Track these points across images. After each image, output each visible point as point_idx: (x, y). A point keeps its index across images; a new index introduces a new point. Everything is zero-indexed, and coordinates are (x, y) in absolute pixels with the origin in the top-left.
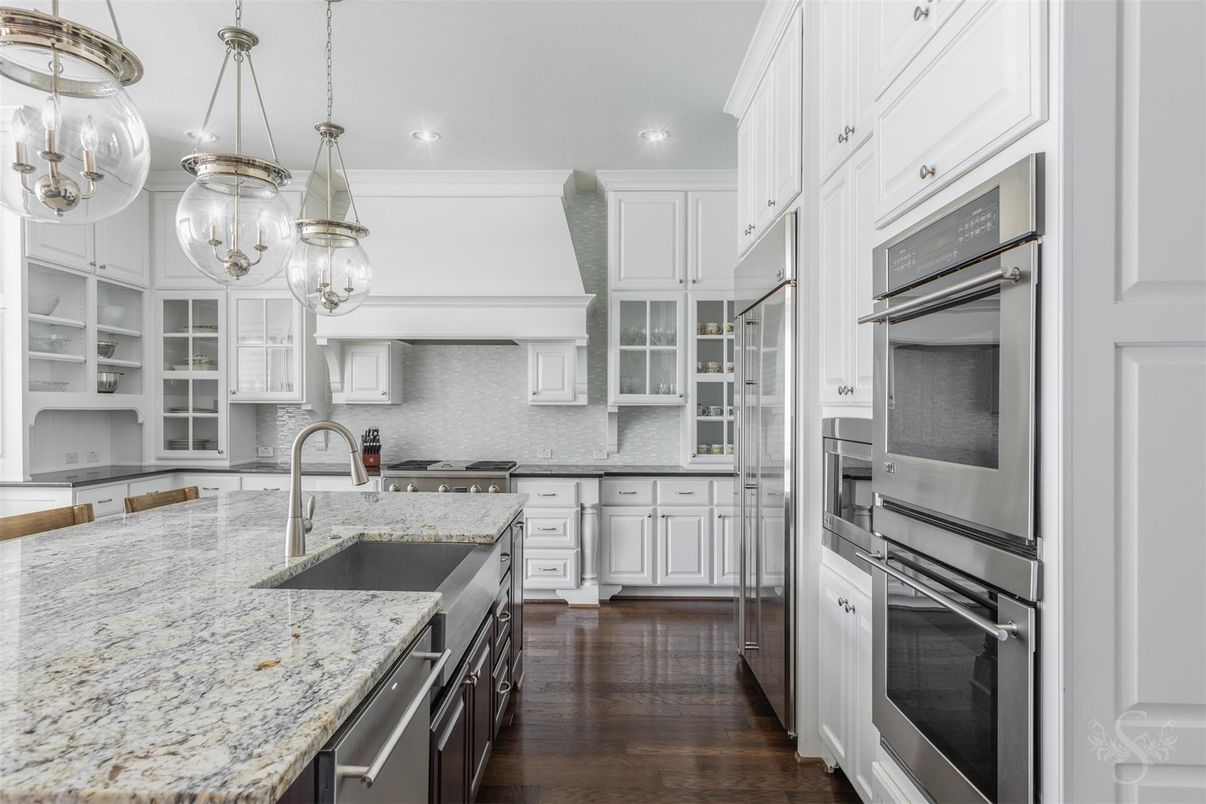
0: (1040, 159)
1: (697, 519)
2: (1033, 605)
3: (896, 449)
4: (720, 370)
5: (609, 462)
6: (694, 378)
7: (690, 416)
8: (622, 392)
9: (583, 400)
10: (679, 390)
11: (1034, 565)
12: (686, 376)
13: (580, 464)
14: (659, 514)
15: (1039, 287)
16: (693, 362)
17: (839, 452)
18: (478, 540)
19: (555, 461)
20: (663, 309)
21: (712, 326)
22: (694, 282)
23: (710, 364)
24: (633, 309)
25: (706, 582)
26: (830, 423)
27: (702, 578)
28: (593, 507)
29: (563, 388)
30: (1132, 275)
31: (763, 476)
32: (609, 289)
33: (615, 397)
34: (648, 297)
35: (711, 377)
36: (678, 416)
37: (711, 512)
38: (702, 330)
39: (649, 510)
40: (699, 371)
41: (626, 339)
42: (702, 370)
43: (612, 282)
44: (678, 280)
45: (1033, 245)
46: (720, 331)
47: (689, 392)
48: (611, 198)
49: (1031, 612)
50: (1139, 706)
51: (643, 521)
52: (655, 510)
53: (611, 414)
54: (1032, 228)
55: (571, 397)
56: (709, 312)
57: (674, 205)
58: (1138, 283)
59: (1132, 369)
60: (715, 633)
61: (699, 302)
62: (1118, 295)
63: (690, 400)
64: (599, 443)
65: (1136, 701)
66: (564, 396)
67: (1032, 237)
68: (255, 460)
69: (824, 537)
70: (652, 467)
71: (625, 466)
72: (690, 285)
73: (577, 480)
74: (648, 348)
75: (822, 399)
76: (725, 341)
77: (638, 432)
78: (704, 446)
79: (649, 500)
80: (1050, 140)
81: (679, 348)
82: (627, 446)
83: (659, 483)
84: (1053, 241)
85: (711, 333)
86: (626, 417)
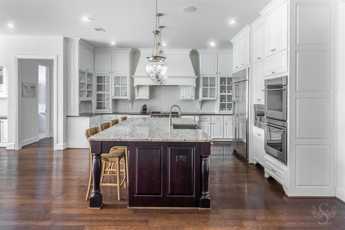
0: (287, 76)
1: (220, 124)
2: (286, 127)
3: (268, 109)
4: (225, 92)
5: (199, 112)
6: (219, 94)
7: (218, 102)
8: (203, 97)
9: (194, 98)
10: (216, 97)
11: (286, 123)
12: (218, 93)
13: (192, 112)
14: (212, 123)
15: (287, 91)
16: (219, 90)
17: (256, 110)
18: (194, 125)
19: (186, 112)
20: (213, 79)
21: (223, 83)
22: (219, 73)
23: (223, 91)
24: (205, 79)
25: (223, 138)
26: (255, 105)
27: (222, 137)
28: (198, 122)
29: (189, 96)
30: (297, 90)
31: (240, 115)
32: (200, 75)
33: (201, 98)
34: (209, 76)
35: (223, 94)
36: (215, 102)
37: (224, 123)
38: (221, 83)
39: (210, 122)
40: (220, 92)
41: (204, 85)
42: (221, 92)
43: (201, 73)
44: (216, 73)
45: (286, 86)
46: (225, 84)
47: (218, 97)
48: (201, 55)
49: (286, 128)
50: (298, 138)
51: (208, 125)
52: (211, 122)
53: (200, 102)
54: (286, 84)
55: (191, 98)
56: (223, 80)
57: (215, 56)
58: (298, 91)
59: (297, 101)
60: (225, 149)
61: (220, 78)
62: (296, 92)
63: (218, 99)
64: (197, 108)
65: (298, 137)
66: (189, 97)
67: (286, 85)
68: (115, 111)
69: (254, 124)
70: (209, 113)
71: (202, 113)
72: (218, 74)
73: (194, 116)
74: (209, 87)
75: (254, 101)
76: (226, 86)
77: (205, 105)
78: (221, 109)
79: (210, 120)
80: (288, 74)
81: (216, 87)
82: (203, 108)
83: (212, 117)
84: (288, 86)
85: (223, 84)
86: (203, 102)
